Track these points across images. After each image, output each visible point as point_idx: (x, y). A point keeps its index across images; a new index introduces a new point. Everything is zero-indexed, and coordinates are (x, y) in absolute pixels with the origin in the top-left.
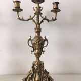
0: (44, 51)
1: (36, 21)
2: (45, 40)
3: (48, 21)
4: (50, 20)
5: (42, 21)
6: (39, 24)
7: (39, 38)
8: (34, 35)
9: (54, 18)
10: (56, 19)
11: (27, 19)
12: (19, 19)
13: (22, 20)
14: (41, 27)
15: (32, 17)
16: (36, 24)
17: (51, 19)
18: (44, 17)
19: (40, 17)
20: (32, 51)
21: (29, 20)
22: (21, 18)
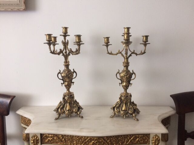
0: (131, 84)
1: (125, 55)
2: (132, 74)
3: (137, 54)
4: (138, 53)
5: (130, 55)
6: (127, 58)
7: (127, 71)
8: (122, 68)
9: (143, 52)
10: (144, 53)
11: (115, 53)
12: (108, 53)
13: (111, 54)
14: (129, 61)
15: (120, 51)
16: (124, 57)
17: (140, 53)
18: (133, 51)
19: (129, 51)
20: (120, 84)
21: (117, 54)
22: (110, 52)
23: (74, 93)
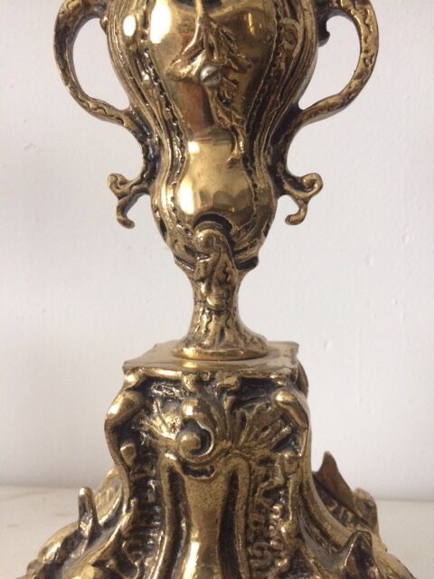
23: (303, 357)
